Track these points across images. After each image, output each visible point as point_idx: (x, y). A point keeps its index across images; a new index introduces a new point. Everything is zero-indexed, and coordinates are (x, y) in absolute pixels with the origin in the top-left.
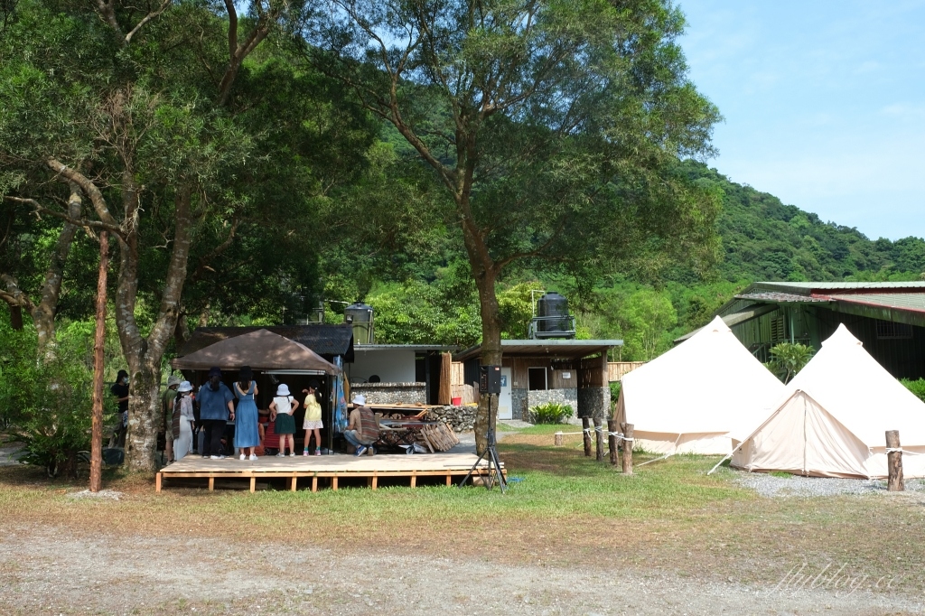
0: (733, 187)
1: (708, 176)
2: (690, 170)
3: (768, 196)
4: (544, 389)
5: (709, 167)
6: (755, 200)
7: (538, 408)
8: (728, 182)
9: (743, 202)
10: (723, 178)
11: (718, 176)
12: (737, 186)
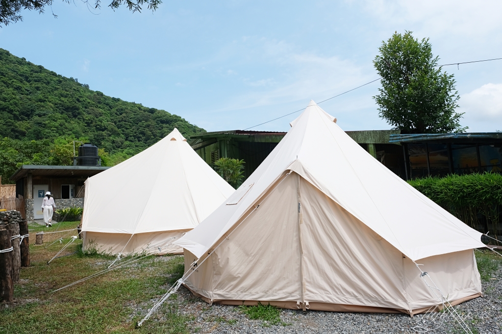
0: (190, 126)
1: (181, 121)
2: (175, 118)
3: (203, 129)
4: (69, 198)
5: (182, 118)
6: (198, 131)
7: (61, 211)
8: (189, 124)
9: (194, 131)
10: (187, 122)
11: (185, 121)
12: (192, 125)
